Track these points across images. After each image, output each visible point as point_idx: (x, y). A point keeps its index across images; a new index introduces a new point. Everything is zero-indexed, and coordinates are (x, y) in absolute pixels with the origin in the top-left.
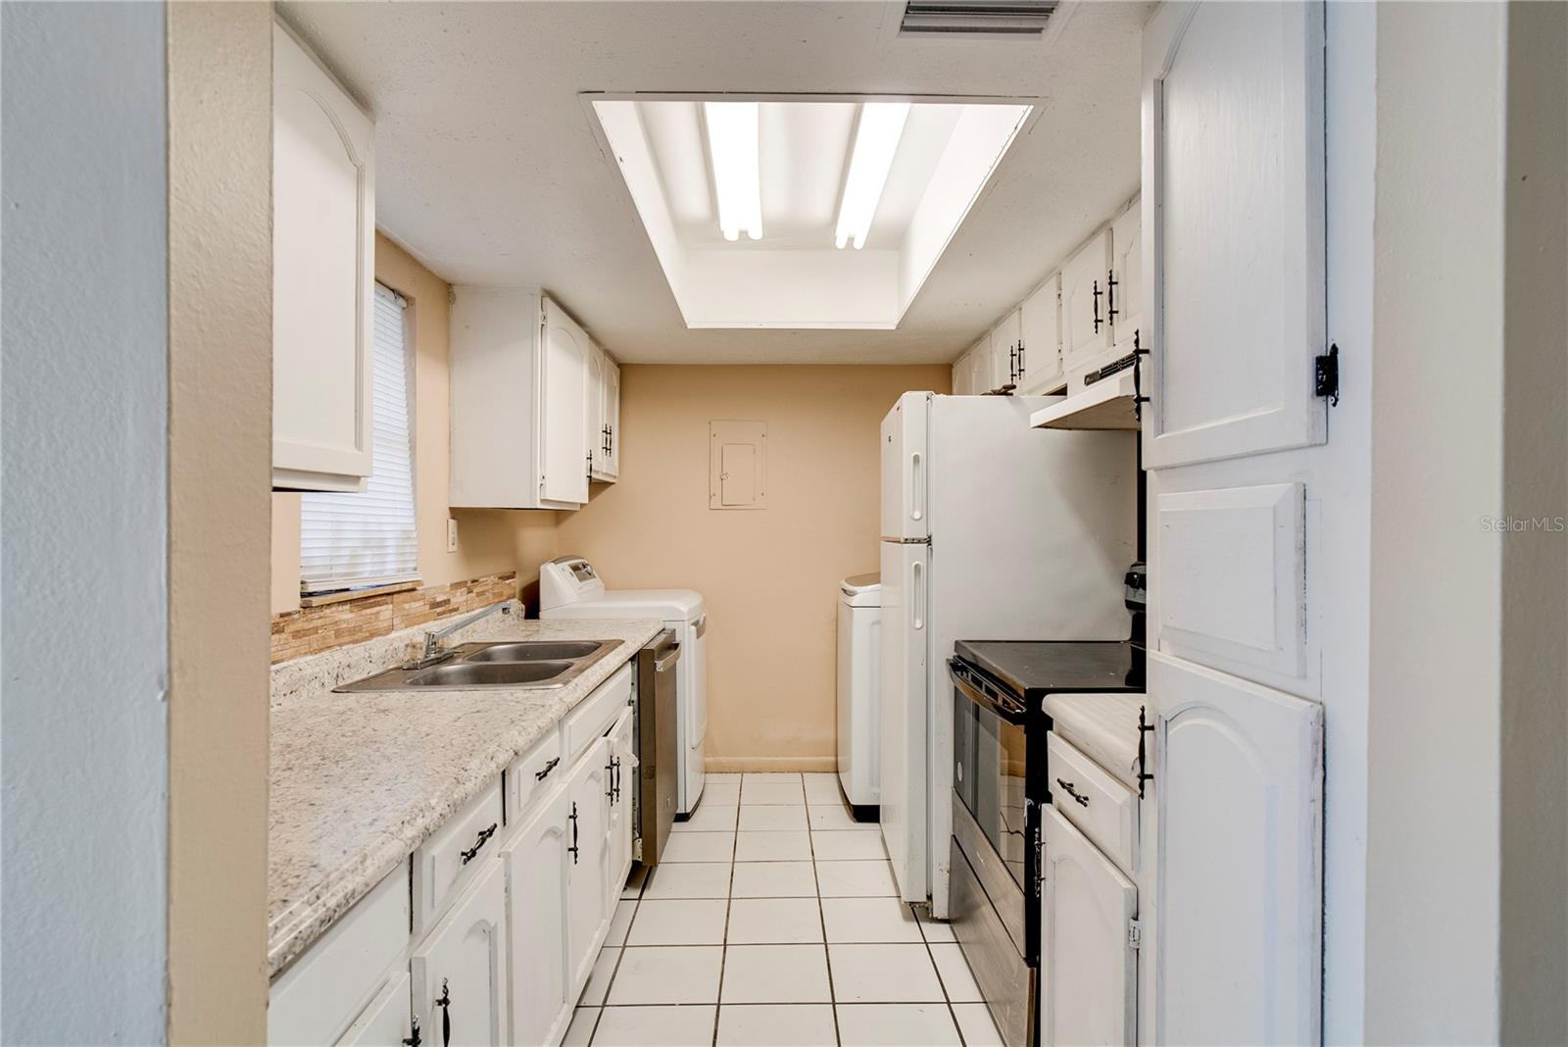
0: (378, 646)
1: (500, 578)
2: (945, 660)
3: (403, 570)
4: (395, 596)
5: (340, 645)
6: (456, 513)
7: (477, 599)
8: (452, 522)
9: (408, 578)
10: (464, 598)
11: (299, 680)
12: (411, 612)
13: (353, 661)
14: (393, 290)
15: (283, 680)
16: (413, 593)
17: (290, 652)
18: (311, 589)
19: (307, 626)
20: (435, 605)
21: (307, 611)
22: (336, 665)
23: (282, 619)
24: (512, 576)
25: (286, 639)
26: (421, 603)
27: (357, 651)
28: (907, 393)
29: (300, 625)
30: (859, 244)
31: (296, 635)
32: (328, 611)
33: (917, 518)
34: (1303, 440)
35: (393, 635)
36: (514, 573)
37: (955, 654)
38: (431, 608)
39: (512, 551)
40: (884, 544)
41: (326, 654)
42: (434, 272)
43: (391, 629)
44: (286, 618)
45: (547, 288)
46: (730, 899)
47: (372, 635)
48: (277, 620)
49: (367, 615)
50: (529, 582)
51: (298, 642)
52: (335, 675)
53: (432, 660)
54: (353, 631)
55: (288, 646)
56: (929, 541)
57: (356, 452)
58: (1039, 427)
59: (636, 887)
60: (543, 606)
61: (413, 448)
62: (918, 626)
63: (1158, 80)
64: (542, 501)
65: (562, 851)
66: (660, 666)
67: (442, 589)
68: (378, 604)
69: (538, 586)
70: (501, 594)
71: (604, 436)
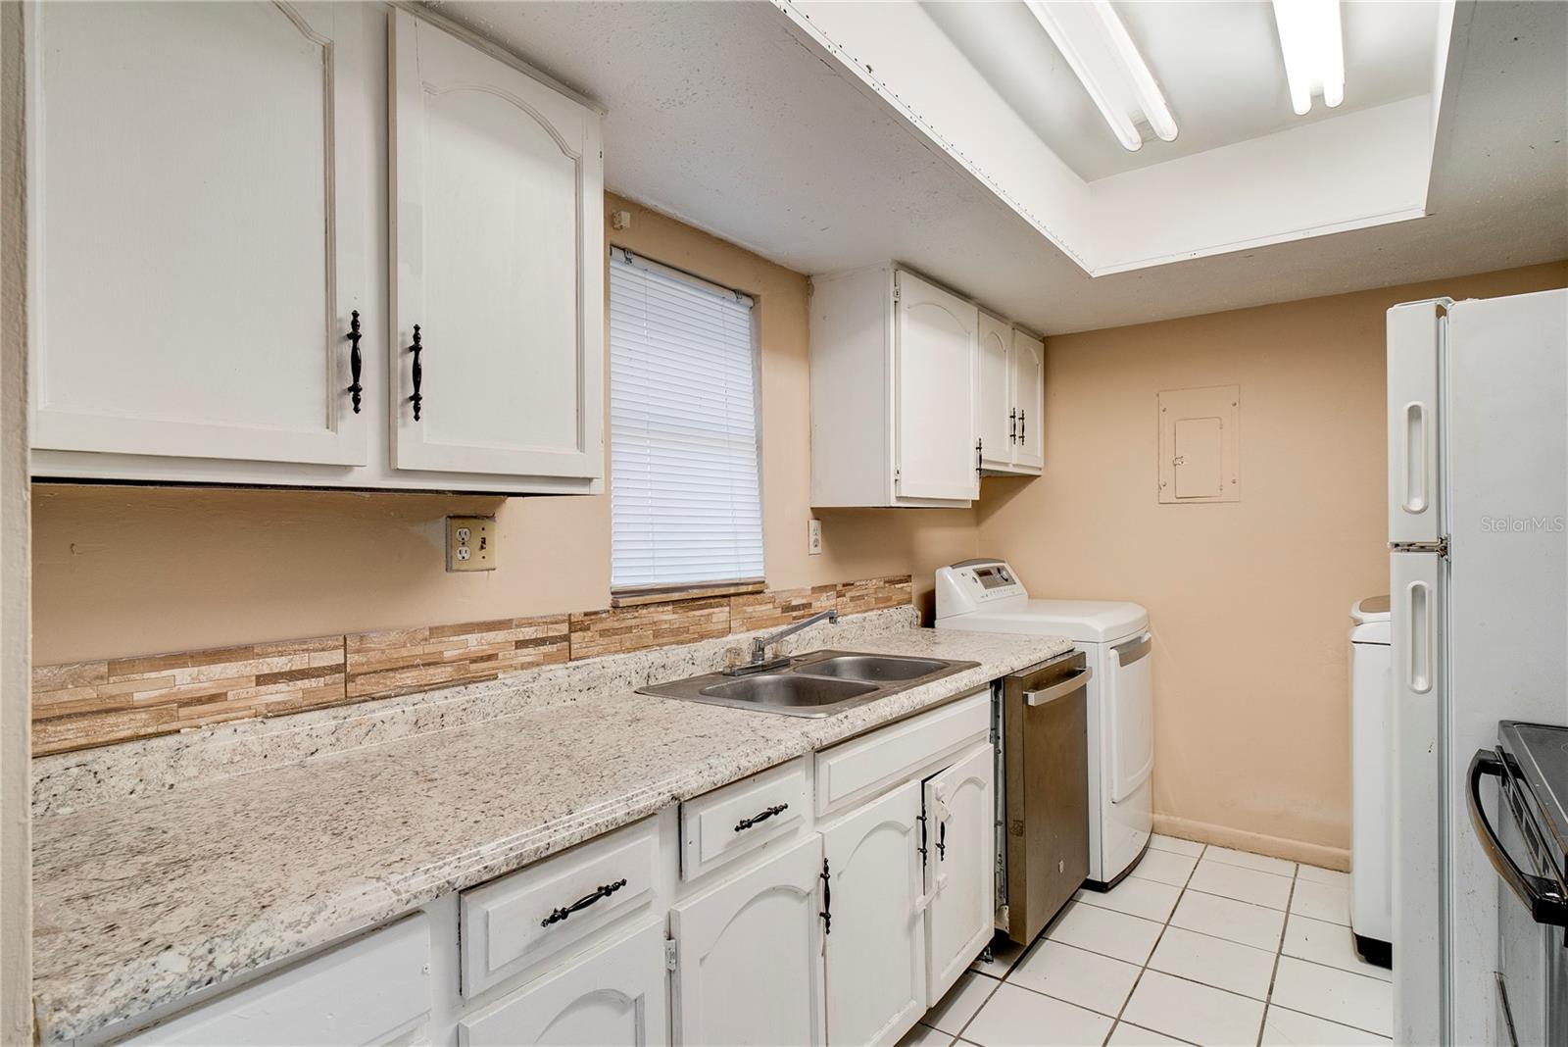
0: (706, 649)
1: (886, 582)
3: (747, 572)
4: (732, 598)
5: (661, 645)
6: (819, 513)
7: (852, 604)
8: (814, 524)
9: (753, 579)
10: (833, 602)
11: (599, 678)
12: (754, 614)
13: (669, 662)
14: (734, 291)
15: (579, 677)
16: (758, 596)
17: (596, 649)
18: (621, 590)
19: (617, 625)
20: (788, 608)
21: (618, 611)
22: (647, 665)
23: (586, 618)
24: (908, 579)
25: (592, 637)
26: (770, 606)
27: (679, 653)
29: (611, 624)
30: (1334, 97)
31: (603, 633)
32: (645, 611)
33: (1418, 508)
35: (730, 637)
36: (910, 576)
38: (783, 612)
39: (909, 553)
41: (641, 654)
42: (785, 266)
43: (728, 631)
44: (593, 617)
45: (899, 259)
47: (702, 637)
48: (581, 618)
49: (694, 616)
50: (925, 588)
51: (602, 641)
52: (645, 675)
53: (759, 666)
54: (677, 632)
55: (593, 644)
56: (1444, 551)
57: (578, 452)
59: (1005, 963)
60: (938, 616)
61: (759, 448)
64: (899, 498)
65: (802, 914)
66: (1033, 699)
67: (800, 593)
68: (711, 606)
69: (934, 591)
70: (889, 599)
71: (1008, 422)
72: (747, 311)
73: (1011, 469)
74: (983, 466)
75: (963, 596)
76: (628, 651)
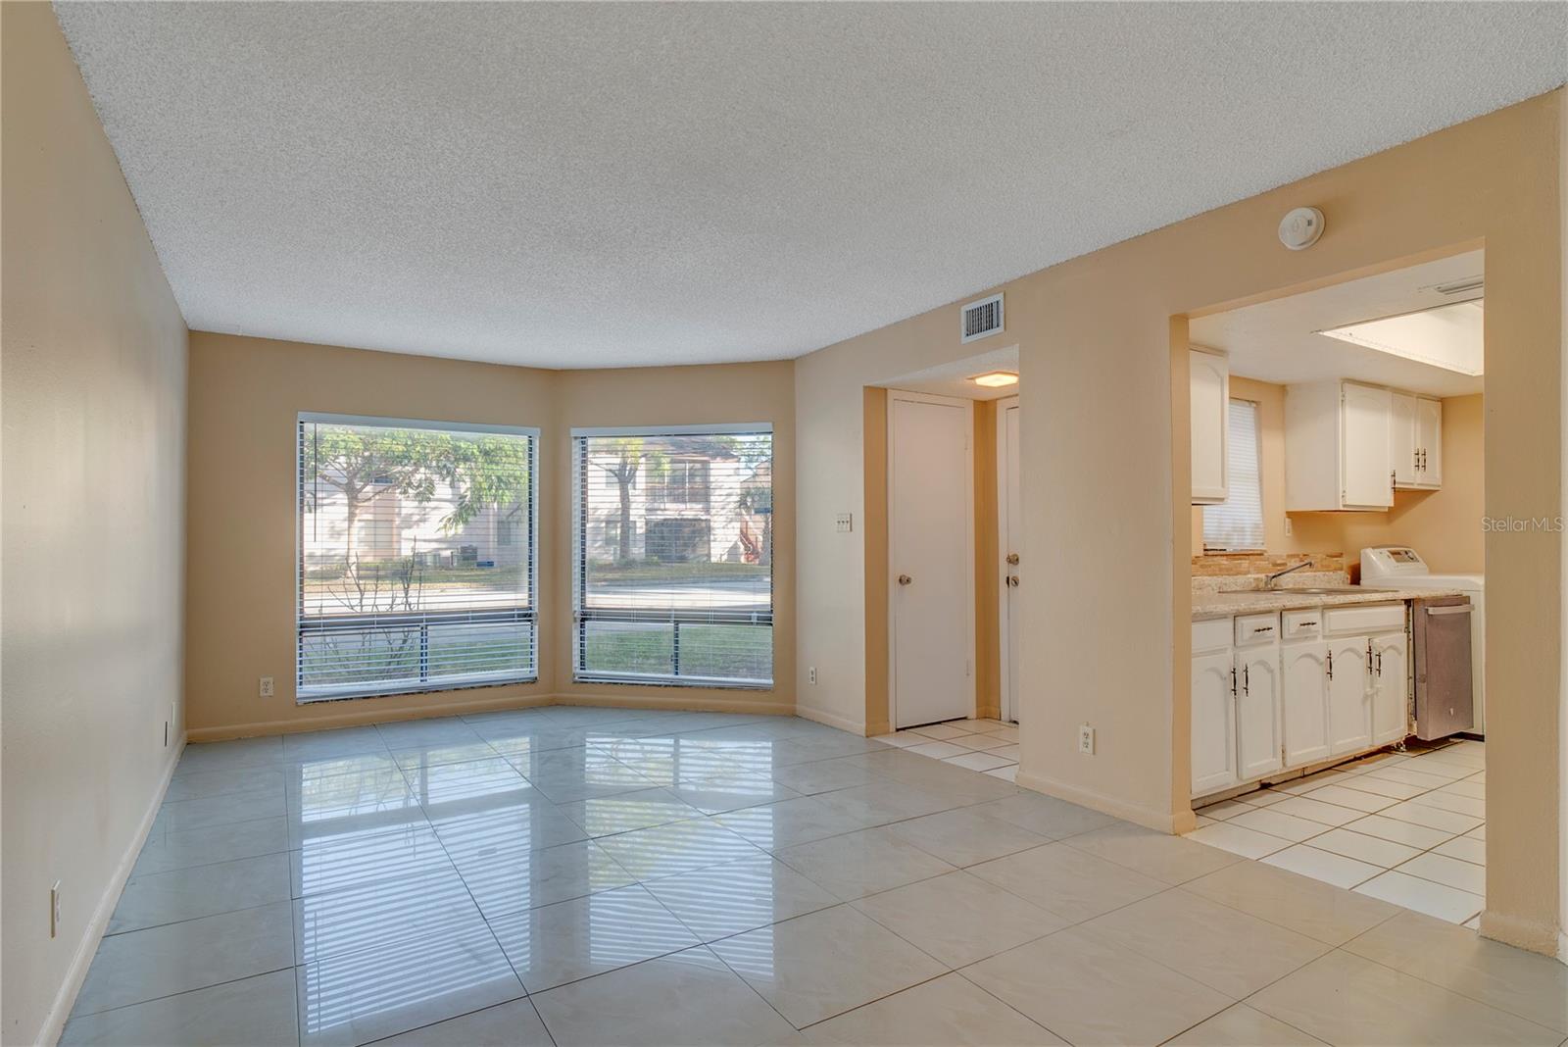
0: (1241, 579)
1: (1327, 556)
3: (1256, 544)
4: (1250, 556)
5: (1222, 575)
6: (1290, 514)
8: (1287, 520)
9: (1259, 548)
10: (1298, 564)
11: (1203, 586)
12: (1261, 566)
13: (1228, 583)
14: (1248, 400)
15: (1196, 584)
16: (1261, 557)
17: (1199, 573)
18: (1208, 548)
19: (1206, 563)
20: (1275, 565)
21: (1207, 557)
22: (1220, 582)
23: (1196, 559)
24: (1340, 555)
25: (1198, 568)
26: (1267, 562)
27: (1230, 579)
29: (1204, 562)
31: (1202, 566)
32: (1216, 559)
35: (1250, 575)
36: (1343, 555)
38: (1273, 566)
39: (1340, 539)
41: (1215, 577)
42: (1273, 383)
43: (1249, 572)
44: (1198, 559)
45: (1344, 377)
47: (1237, 573)
48: (1194, 559)
49: (1234, 563)
50: (1354, 561)
51: (1203, 569)
52: (1219, 586)
53: (1269, 588)
54: (1228, 570)
57: (1222, 488)
60: (1362, 577)
61: (1261, 480)
64: (1344, 506)
65: (1320, 671)
66: (1431, 611)
67: (1280, 557)
68: (1240, 559)
69: (1359, 565)
70: (1329, 566)
71: (1413, 458)
72: (1252, 409)
73: (1416, 487)
74: (1396, 486)
75: (1382, 567)
76: (1210, 575)
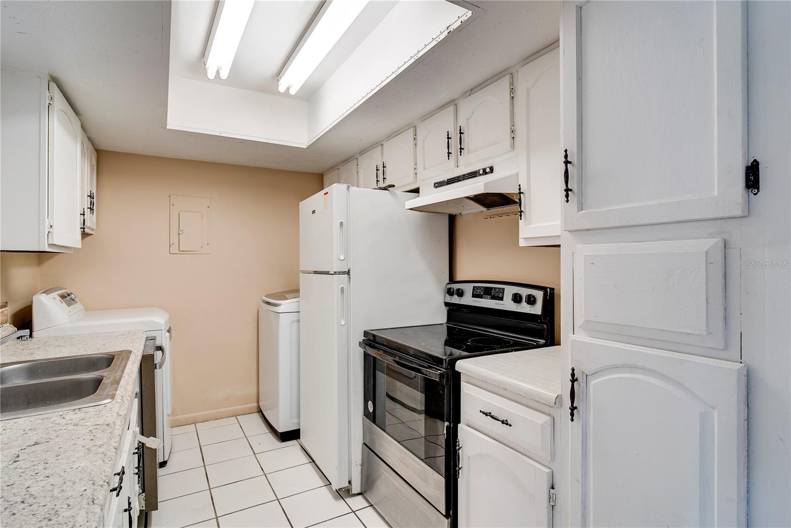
2: (358, 342)
24: (4, 305)
28: (335, 184)
30: (293, 92)
33: (343, 259)
34: (739, 213)
36: (7, 302)
37: (364, 338)
39: (6, 284)
40: (301, 274)
46: (217, 518)
50: (19, 308)
56: (348, 273)
58: (411, 209)
60: (35, 329)
62: (343, 323)
63: (579, 7)
64: (50, 245)
